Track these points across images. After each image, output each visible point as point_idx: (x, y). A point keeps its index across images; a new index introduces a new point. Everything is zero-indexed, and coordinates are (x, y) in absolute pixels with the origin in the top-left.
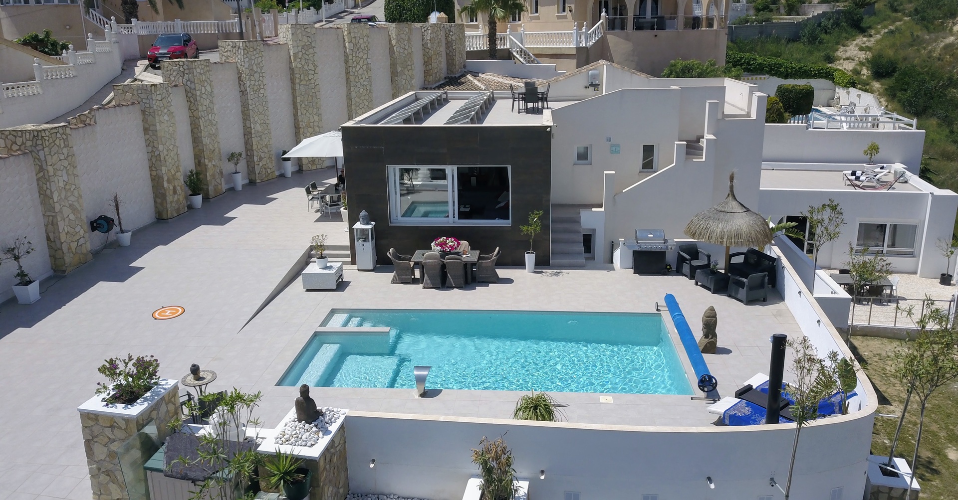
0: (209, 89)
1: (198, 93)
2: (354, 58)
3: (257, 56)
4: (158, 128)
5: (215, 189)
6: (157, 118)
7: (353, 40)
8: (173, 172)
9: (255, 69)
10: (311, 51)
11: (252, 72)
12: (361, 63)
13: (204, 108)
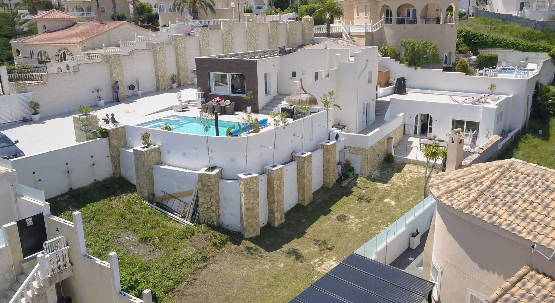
0: (184, 45)
1: (178, 47)
2: (249, 36)
3: (206, 34)
4: (158, 57)
5: (184, 83)
6: (157, 54)
7: (249, 28)
8: (163, 74)
9: (205, 39)
10: (231, 32)
11: (203, 40)
12: (253, 38)
13: (181, 52)
